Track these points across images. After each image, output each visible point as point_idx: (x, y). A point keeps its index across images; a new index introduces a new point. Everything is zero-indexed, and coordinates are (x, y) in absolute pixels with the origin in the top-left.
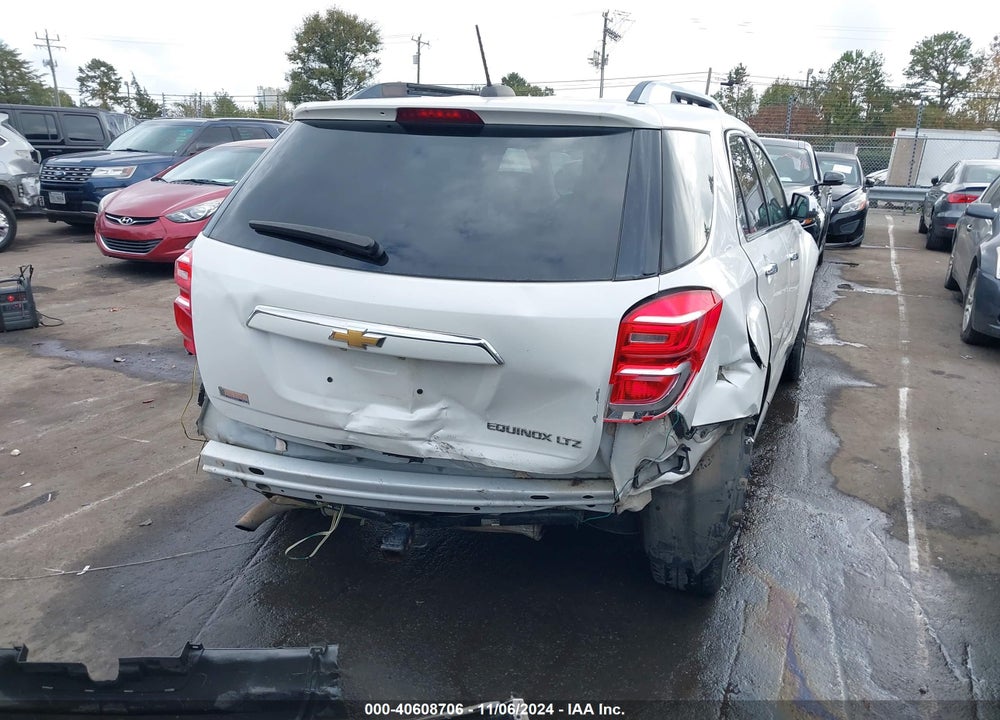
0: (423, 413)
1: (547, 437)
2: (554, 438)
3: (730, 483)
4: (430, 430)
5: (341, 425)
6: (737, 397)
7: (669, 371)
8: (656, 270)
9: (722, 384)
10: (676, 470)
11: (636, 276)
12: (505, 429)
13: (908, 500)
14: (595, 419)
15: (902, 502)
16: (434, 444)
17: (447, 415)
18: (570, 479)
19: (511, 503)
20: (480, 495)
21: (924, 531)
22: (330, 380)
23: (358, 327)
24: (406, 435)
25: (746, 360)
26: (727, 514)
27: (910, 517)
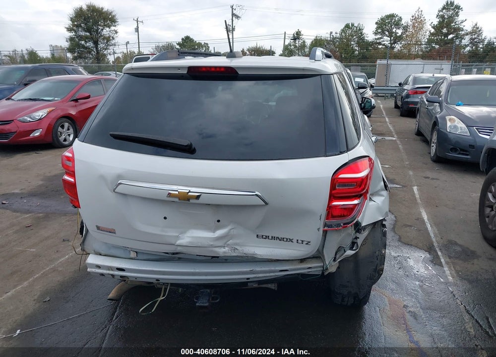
0: (220, 233)
1: (291, 240)
2: (295, 241)
3: (377, 253)
4: (225, 241)
5: (173, 243)
6: (379, 209)
7: (356, 202)
8: (346, 149)
9: (372, 203)
10: (351, 249)
11: (337, 153)
12: (267, 237)
13: (435, 244)
14: (318, 229)
15: (433, 246)
16: (227, 248)
17: (234, 232)
20: (252, 272)
21: (448, 260)
22: (165, 218)
23: (184, 189)
24: (212, 245)
25: (382, 190)
26: (376, 268)
27: (439, 253)
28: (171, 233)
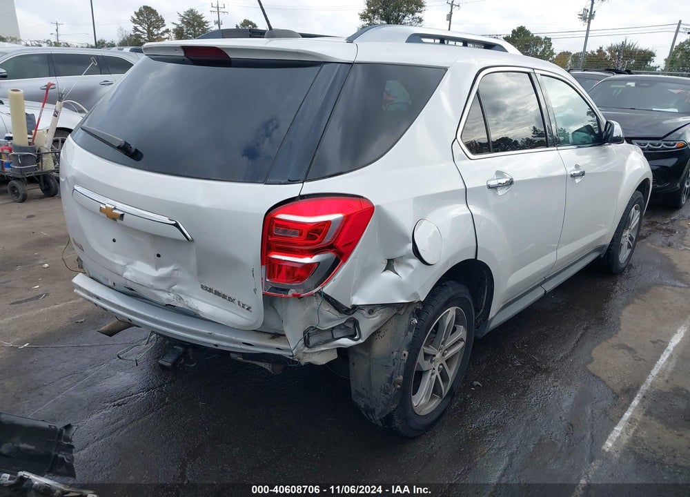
0: (163, 271)
1: (233, 301)
2: (236, 302)
3: (395, 353)
4: (168, 285)
5: (120, 273)
6: (400, 286)
7: (307, 260)
8: (302, 177)
9: (389, 274)
10: (351, 337)
11: (283, 181)
12: (210, 290)
14: (255, 290)
15: (638, 388)
16: (172, 295)
17: (180, 274)
18: (271, 334)
19: (232, 345)
20: (210, 336)
21: (639, 417)
22: (114, 241)
24: (152, 286)
25: (410, 257)
26: (392, 378)
27: (635, 402)
28: (119, 261)
